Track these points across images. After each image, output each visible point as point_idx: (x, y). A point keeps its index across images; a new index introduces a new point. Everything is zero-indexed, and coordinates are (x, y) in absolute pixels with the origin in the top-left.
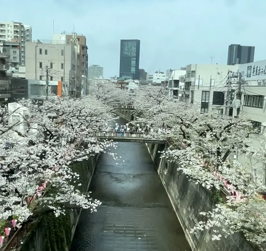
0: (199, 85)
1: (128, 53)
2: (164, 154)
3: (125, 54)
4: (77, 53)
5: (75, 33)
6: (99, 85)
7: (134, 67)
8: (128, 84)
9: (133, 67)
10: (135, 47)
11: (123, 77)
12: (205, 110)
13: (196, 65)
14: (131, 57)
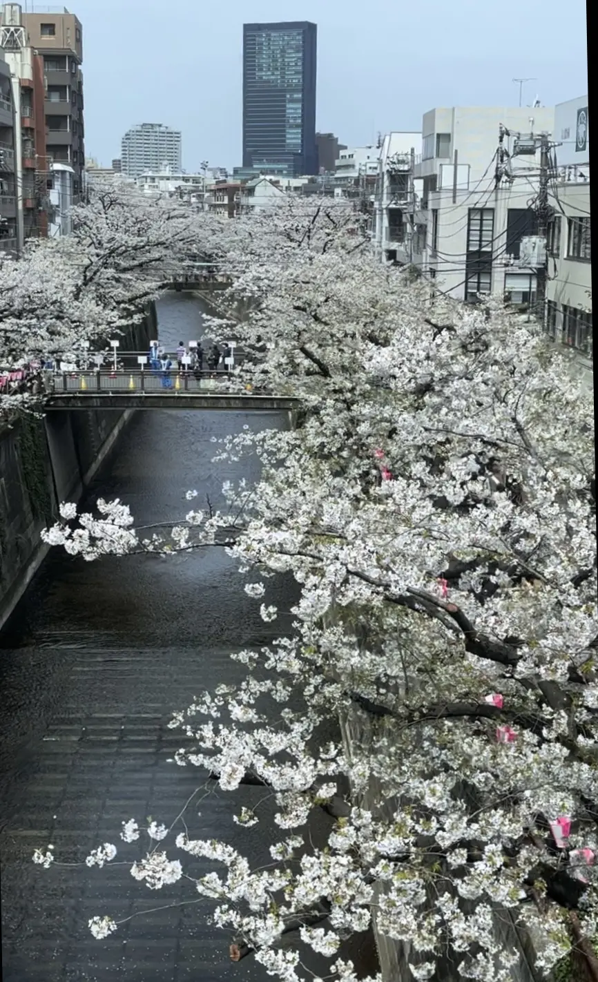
0: (455, 185)
1: (273, 74)
2: (229, 446)
3: (261, 78)
4: (21, 81)
5: (12, 5)
6: (107, 199)
7: (297, 126)
8: (251, 192)
9: (291, 127)
10: (298, 52)
11: (255, 166)
12: (479, 279)
13: (453, 109)
14: (284, 91)
